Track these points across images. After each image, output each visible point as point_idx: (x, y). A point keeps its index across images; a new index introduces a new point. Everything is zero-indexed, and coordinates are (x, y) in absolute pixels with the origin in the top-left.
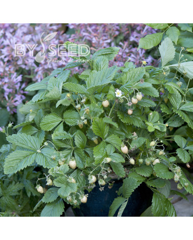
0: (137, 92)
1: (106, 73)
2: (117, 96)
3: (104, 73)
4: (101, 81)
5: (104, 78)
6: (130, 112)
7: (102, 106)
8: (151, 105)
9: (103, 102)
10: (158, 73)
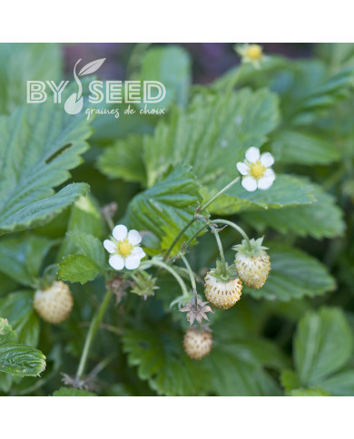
0: (239, 240)
1: (42, 126)
2: (116, 263)
3: (32, 128)
4: (19, 178)
5: (34, 156)
6: (198, 344)
7: (36, 315)
8: (307, 285)
9: (39, 296)
10: (327, 100)
